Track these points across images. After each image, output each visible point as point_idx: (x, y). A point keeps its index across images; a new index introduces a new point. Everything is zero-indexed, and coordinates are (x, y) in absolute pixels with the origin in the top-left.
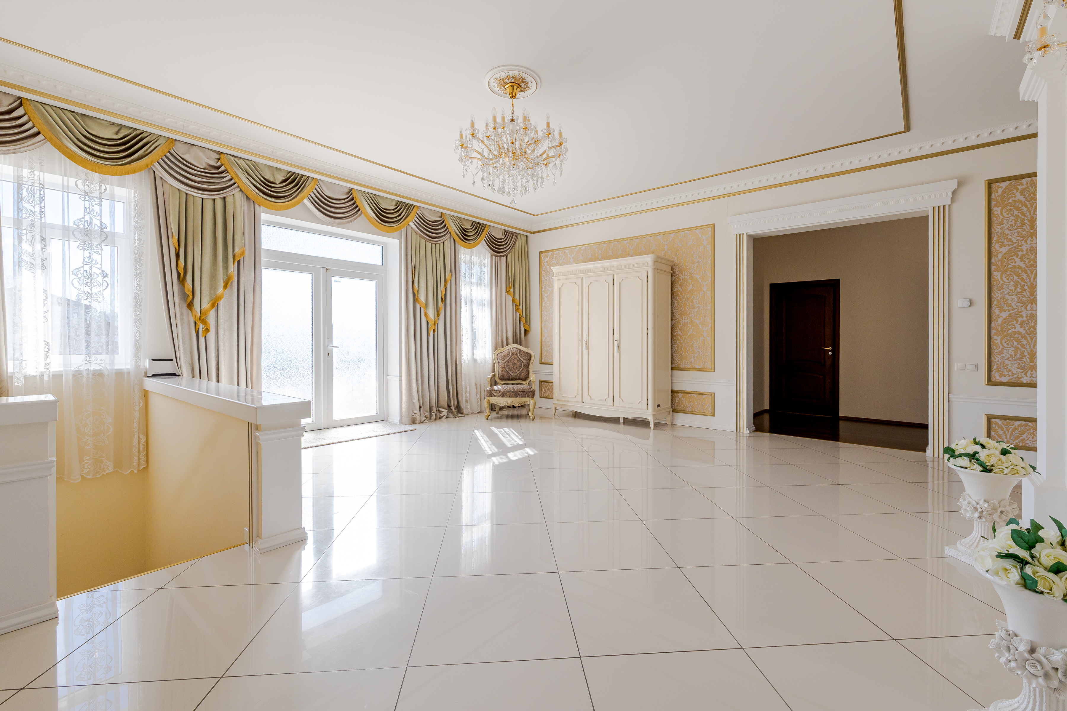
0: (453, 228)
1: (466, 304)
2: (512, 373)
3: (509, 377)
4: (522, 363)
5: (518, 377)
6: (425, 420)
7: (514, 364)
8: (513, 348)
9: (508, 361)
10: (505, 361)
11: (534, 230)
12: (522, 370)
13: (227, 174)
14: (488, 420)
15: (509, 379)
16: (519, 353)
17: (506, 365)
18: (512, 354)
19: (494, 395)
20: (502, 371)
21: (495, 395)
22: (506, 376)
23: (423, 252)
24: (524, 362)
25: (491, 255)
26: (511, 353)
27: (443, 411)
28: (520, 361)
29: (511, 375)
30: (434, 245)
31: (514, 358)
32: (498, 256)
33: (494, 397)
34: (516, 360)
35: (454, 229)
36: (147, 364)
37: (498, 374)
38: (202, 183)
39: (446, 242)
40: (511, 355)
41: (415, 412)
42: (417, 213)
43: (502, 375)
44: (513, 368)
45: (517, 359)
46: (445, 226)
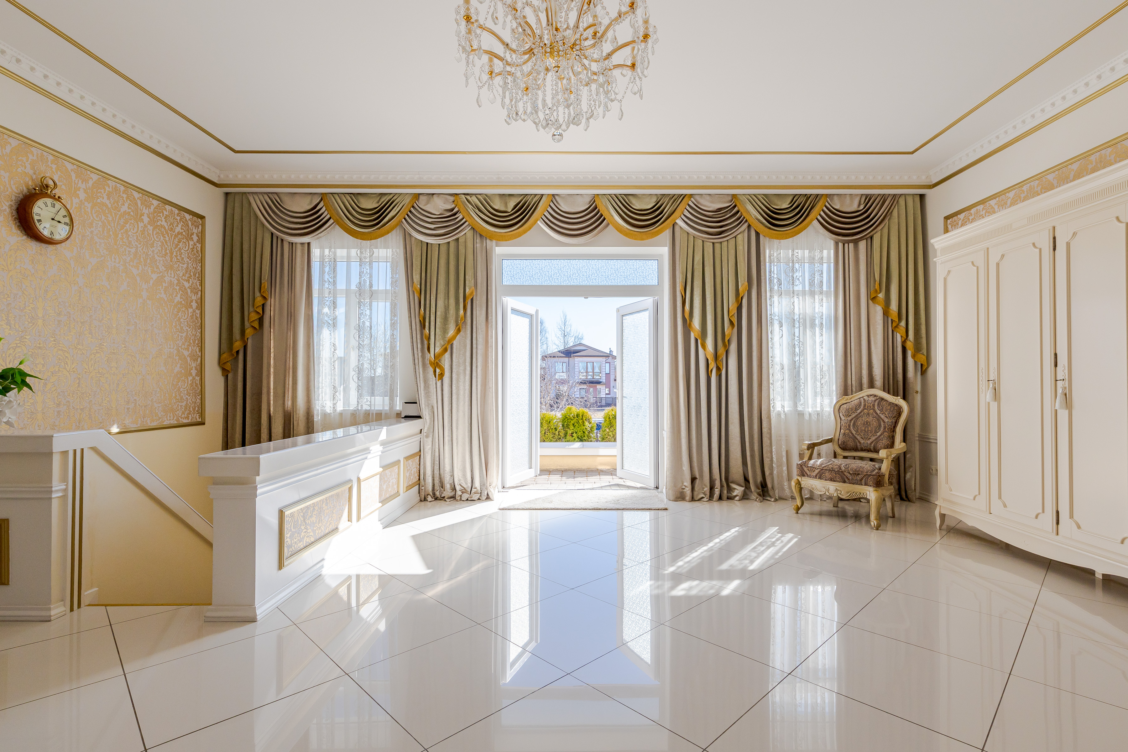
0: (752, 213)
1: (782, 326)
2: (861, 439)
3: (857, 445)
4: (882, 423)
5: (872, 448)
6: (703, 498)
7: (867, 424)
8: (868, 396)
9: (857, 417)
10: (851, 417)
11: (935, 181)
12: (880, 435)
13: (460, 214)
14: (798, 513)
15: (856, 449)
16: (878, 404)
17: (852, 424)
18: (865, 405)
19: (807, 475)
20: (844, 434)
21: (809, 473)
22: (851, 444)
23: (698, 258)
24: (886, 420)
25: (837, 244)
26: (863, 404)
27: (735, 489)
28: (878, 420)
29: (859, 442)
30: (717, 246)
31: (868, 414)
32: (849, 242)
33: (808, 477)
34: (871, 418)
35: (754, 215)
36: (398, 406)
37: (838, 440)
38: (437, 229)
39: (740, 237)
40: (862, 407)
41: (685, 484)
42: (689, 205)
43: (844, 442)
44: (865, 430)
45: (872, 414)
46: (738, 212)
